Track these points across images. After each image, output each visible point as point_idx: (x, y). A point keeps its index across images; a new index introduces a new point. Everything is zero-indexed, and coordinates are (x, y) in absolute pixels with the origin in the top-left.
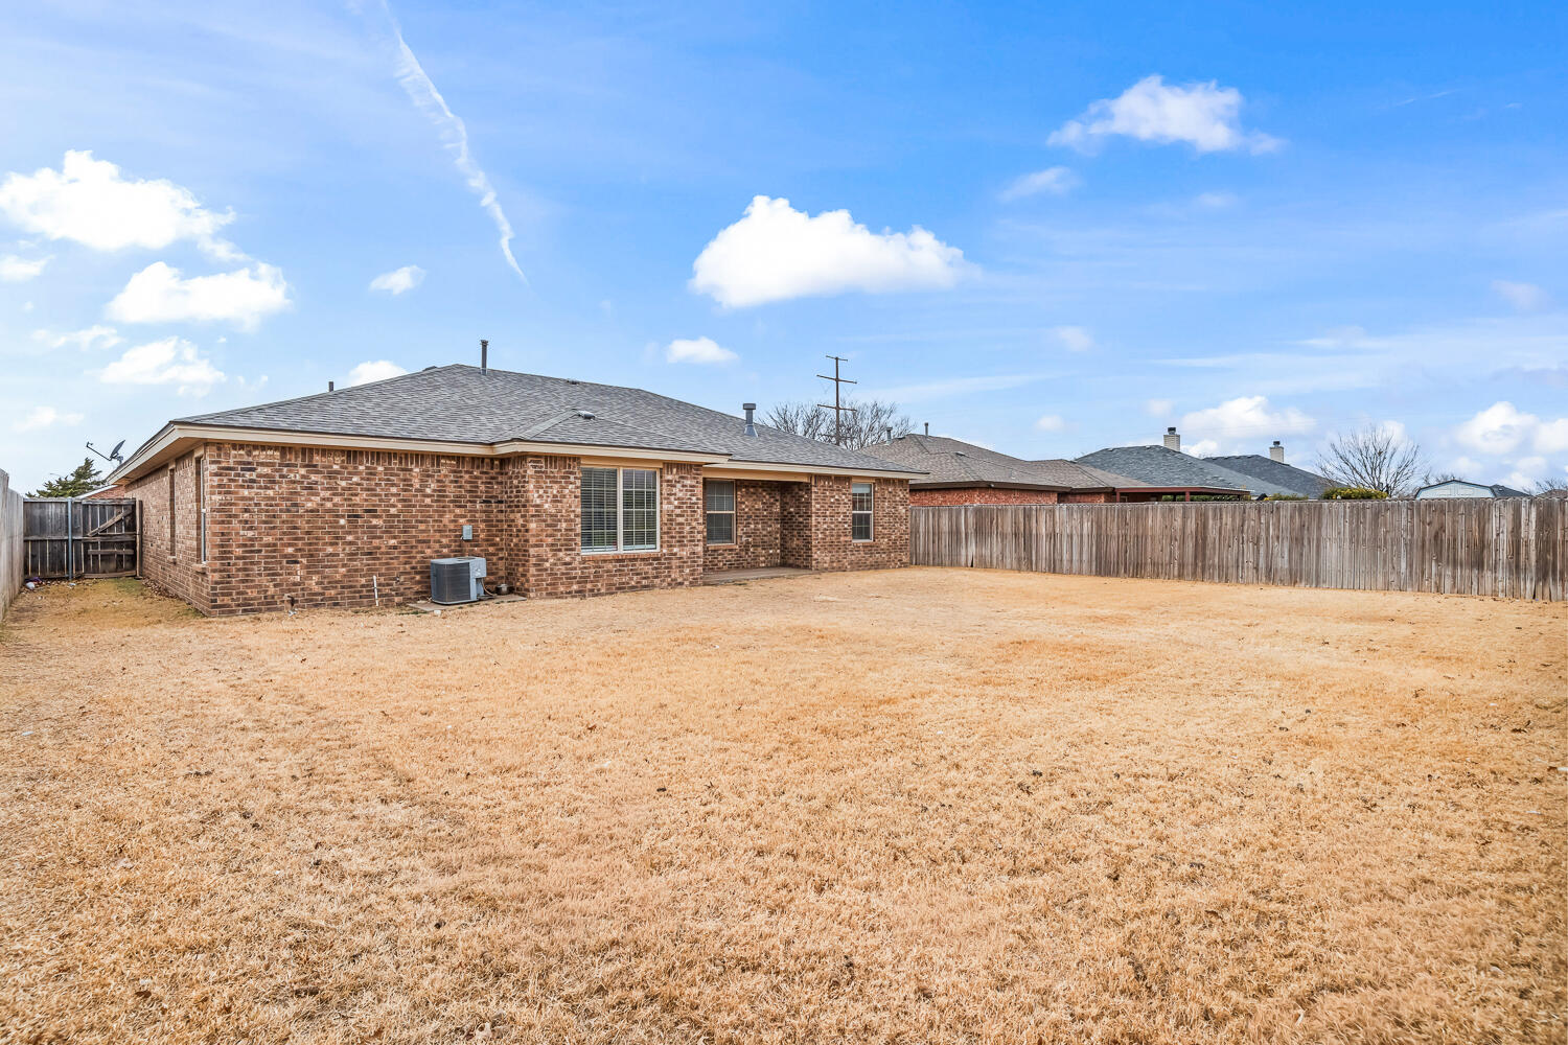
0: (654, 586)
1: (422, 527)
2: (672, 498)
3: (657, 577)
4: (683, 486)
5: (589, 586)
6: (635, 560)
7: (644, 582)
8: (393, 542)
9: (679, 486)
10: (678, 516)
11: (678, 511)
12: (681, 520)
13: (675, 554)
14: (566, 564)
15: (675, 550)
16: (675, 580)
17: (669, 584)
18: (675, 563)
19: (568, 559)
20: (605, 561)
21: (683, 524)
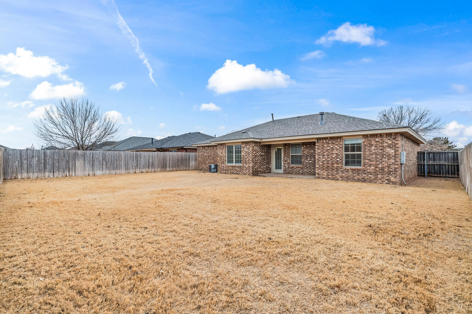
0: (240, 174)
1: (216, 158)
2: (244, 151)
3: (240, 172)
4: (247, 148)
5: (227, 172)
6: (236, 167)
7: (237, 172)
8: (212, 161)
9: (245, 148)
10: (245, 156)
11: (245, 155)
12: (246, 157)
13: (244, 166)
14: (223, 167)
15: (245, 165)
16: (245, 173)
17: (243, 174)
18: (244, 168)
19: (223, 166)
20: (230, 167)
21: (246, 158)
